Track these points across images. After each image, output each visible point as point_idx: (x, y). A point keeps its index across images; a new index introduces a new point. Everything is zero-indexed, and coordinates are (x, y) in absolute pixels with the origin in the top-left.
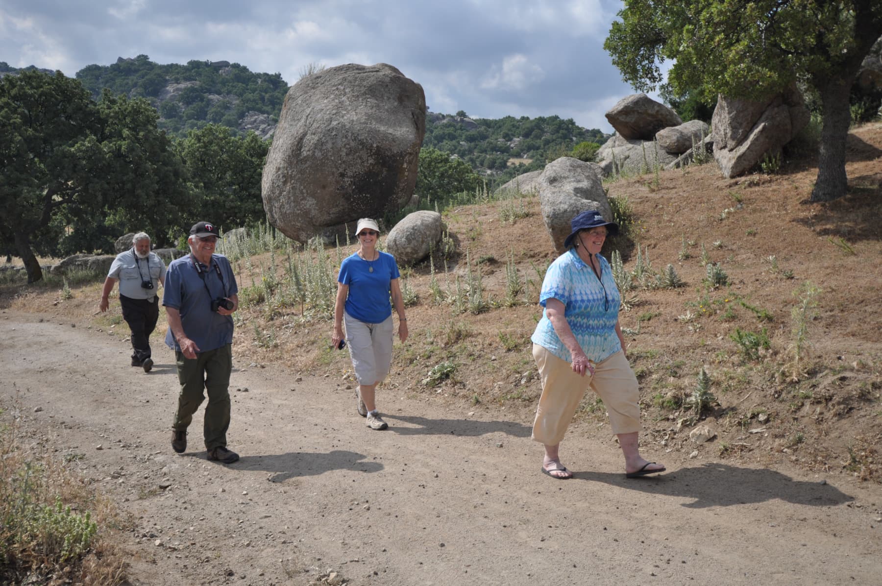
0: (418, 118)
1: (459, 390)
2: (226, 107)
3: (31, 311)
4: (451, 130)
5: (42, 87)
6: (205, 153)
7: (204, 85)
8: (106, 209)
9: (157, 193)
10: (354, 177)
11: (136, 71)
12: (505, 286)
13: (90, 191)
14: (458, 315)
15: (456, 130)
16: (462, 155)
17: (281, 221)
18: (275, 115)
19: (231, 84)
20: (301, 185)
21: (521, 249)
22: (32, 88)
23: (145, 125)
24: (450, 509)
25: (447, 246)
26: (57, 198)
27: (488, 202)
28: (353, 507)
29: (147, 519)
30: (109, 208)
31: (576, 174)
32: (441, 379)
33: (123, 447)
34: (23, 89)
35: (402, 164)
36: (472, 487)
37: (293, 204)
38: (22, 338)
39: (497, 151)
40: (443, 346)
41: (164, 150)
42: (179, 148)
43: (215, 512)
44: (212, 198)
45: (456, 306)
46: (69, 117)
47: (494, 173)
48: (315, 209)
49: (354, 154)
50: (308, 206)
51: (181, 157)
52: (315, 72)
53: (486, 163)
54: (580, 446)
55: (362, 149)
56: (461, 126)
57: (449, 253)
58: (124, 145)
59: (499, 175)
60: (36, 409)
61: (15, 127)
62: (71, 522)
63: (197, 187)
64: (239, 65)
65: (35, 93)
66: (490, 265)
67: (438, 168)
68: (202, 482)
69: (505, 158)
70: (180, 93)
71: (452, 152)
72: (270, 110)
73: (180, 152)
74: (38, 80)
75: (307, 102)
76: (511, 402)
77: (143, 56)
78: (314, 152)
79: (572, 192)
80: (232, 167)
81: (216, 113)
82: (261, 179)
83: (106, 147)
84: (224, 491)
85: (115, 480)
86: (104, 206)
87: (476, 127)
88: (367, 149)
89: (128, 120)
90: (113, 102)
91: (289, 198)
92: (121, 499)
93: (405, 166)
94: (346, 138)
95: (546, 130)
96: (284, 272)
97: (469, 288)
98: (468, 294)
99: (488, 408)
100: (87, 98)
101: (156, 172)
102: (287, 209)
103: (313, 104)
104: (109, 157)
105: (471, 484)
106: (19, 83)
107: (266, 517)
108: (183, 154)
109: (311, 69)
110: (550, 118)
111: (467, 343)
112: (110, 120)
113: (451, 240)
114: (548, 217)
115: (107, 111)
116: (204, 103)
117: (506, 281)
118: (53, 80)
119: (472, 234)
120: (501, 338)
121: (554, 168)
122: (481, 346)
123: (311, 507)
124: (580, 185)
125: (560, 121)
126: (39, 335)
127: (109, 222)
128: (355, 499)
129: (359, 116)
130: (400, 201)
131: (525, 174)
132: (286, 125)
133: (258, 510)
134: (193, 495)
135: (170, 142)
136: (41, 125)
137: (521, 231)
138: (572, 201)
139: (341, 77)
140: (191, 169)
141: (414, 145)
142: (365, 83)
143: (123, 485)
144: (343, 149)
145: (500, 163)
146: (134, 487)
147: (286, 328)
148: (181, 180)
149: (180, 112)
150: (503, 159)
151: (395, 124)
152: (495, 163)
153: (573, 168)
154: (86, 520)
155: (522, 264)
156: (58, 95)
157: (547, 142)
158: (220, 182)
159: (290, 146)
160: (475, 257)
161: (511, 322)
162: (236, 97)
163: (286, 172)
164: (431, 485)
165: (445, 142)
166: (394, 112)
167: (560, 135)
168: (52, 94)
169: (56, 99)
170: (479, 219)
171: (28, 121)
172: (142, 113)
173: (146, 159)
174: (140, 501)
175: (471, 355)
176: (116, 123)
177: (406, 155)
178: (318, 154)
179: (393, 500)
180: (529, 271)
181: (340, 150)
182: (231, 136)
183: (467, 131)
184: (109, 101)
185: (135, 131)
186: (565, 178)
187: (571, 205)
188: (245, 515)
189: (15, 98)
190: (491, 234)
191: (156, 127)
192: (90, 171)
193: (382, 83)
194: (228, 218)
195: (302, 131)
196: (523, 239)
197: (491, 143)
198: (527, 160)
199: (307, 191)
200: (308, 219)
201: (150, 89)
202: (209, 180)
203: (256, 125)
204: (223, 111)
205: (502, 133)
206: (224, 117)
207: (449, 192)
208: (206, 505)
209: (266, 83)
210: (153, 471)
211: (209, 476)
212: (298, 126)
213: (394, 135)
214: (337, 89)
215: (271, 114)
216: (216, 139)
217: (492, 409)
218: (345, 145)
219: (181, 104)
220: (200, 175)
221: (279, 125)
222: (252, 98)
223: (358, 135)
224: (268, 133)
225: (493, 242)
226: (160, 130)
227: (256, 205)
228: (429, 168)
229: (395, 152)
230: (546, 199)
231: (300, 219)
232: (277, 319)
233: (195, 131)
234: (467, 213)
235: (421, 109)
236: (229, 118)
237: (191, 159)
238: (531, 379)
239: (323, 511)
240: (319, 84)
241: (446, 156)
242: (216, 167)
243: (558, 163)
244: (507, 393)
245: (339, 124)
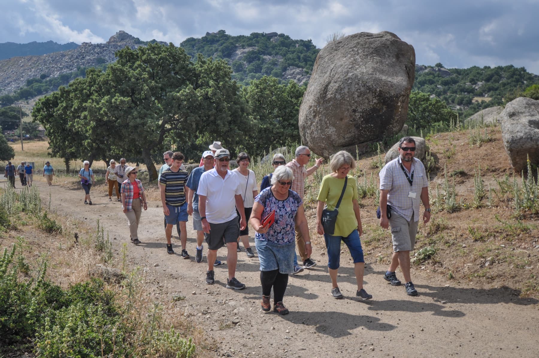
0: (409, 70)
1: (438, 268)
2: (275, 64)
3: (151, 200)
4: (431, 77)
5: (161, 54)
6: (261, 96)
7: (260, 49)
8: (197, 134)
9: (230, 123)
10: (363, 112)
11: (218, 41)
12: (472, 193)
13: (188, 122)
14: (437, 213)
15: (435, 77)
16: (439, 95)
17: (311, 142)
18: (307, 69)
19: (278, 48)
20: (325, 118)
21: (485, 165)
22: (155, 54)
23: (223, 78)
24: (433, 355)
25: (429, 163)
26: (168, 126)
27: (460, 130)
28: (362, 347)
29: (225, 344)
30: (200, 133)
31: (531, 110)
32: (424, 259)
33: (209, 293)
34: (150, 55)
35: (398, 103)
36: (449, 340)
37: (319, 131)
38: (146, 218)
39: (465, 92)
40: (426, 235)
41: (235, 94)
42: (244, 93)
43: (269, 343)
44: (265, 126)
45: (436, 206)
46: (176, 73)
47: (462, 108)
48: (334, 135)
49: (363, 96)
50: (330, 133)
51: (246, 98)
52: (338, 39)
53: (456, 101)
54: (533, 316)
55: (369, 92)
56: (439, 74)
57: (430, 168)
58: (210, 91)
59: (466, 110)
60: (155, 264)
61: (145, 81)
62: (180, 343)
63: (255, 119)
64: (284, 35)
65: (157, 58)
66: (461, 176)
67: (421, 105)
68: (259, 321)
69: (471, 97)
70: (245, 55)
71: (432, 92)
72: (303, 65)
73: (245, 95)
74: (159, 49)
75: (331, 60)
76: (478, 279)
77: (222, 30)
78: (336, 95)
79: (527, 123)
80: (278, 105)
81: (268, 68)
82: (298, 114)
83: (199, 93)
84: (274, 329)
85: (204, 316)
86: (196, 131)
87: (450, 75)
88: (373, 92)
89: (213, 74)
90: (204, 63)
91: (317, 127)
92: (208, 329)
93: (399, 104)
94: (358, 84)
95: (503, 76)
96: (313, 178)
97: (445, 194)
98: (444, 198)
99: (459, 282)
100: (188, 61)
101: (230, 109)
102: (315, 134)
103: (336, 61)
104: (200, 99)
105: (448, 338)
106: (147, 52)
107: (303, 349)
108: (247, 96)
109: (335, 37)
110: (507, 67)
111: (444, 234)
112: (202, 75)
113: (432, 158)
114: (507, 142)
115: (200, 69)
116: (260, 61)
117: (473, 189)
118: (168, 49)
119: (448, 154)
120: (471, 231)
121: (513, 105)
122: (455, 236)
123: (333, 345)
124: (534, 118)
125: (514, 69)
126: (156, 216)
127: (199, 142)
128: (364, 342)
129: (368, 69)
130: (394, 129)
131: (487, 109)
132: (317, 76)
133: (297, 344)
134: (254, 330)
135: (239, 88)
136: (159, 79)
137: (485, 152)
138: (527, 131)
139: (355, 42)
140: (252, 107)
141: (406, 89)
142: (372, 46)
143: (209, 319)
144: (355, 93)
145: (467, 101)
146: (216, 321)
147: (314, 217)
148: (245, 114)
149: (245, 68)
150: (469, 98)
151: (393, 74)
152: (463, 100)
153: (529, 105)
154: (189, 343)
155: (485, 177)
156: (170, 59)
157: (504, 85)
158: (270, 116)
159: (319, 91)
160: (450, 170)
161: (478, 219)
162: (281, 57)
163: (315, 109)
164: (419, 336)
165: (426, 86)
166: (392, 65)
167: (514, 79)
168: (167, 58)
169: (169, 61)
170: (453, 142)
171: (152, 76)
172: (222, 69)
173: (224, 101)
174: (220, 331)
175: (447, 243)
176: (205, 77)
177: (400, 97)
178: (338, 96)
179: (390, 345)
180: (491, 182)
181: (353, 93)
182: (278, 84)
183: (443, 77)
184: (202, 62)
185: (217, 82)
186: (522, 113)
187: (526, 133)
188: (288, 347)
189: (145, 62)
190: (462, 154)
191: (230, 79)
192: (189, 108)
193: (384, 46)
194: (274, 140)
195: (327, 80)
196: (486, 158)
197: (461, 86)
198: (487, 98)
199: (330, 122)
200: (330, 142)
201: (226, 53)
202: (263, 114)
203: (293, 76)
204: (272, 67)
205: (469, 79)
206: (273, 71)
207: (429, 122)
208: (263, 337)
209: (302, 47)
210: (228, 311)
211: (264, 318)
212: (325, 77)
213: (392, 82)
214: (353, 50)
215: (304, 68)
216: (268, 86)
217: (462, 283)
218: (357, 90)
219: (245, 62)
220: (257, 111)
221: (312, 77)
222: (292, 57)
223: (366, 82)
224: (301, 81)
225: (463, 160)
226: (233, 81)
227: (293, 132)
228: (415, 105)
229: (393, 94)
230: (507, 129)
231: (324, 141)
232: (308, 211)
233: (255, 81)
234: (444, 138)
235: (412, 63)
236: (276, 71)
237: (252, 100)
238: (493, 263)
239: (341, 349)
240: (340, 48)
241: (428, 96)
242: (267, 105)
243: (516, 102)
244: (474, 272)
245: (353, 75)
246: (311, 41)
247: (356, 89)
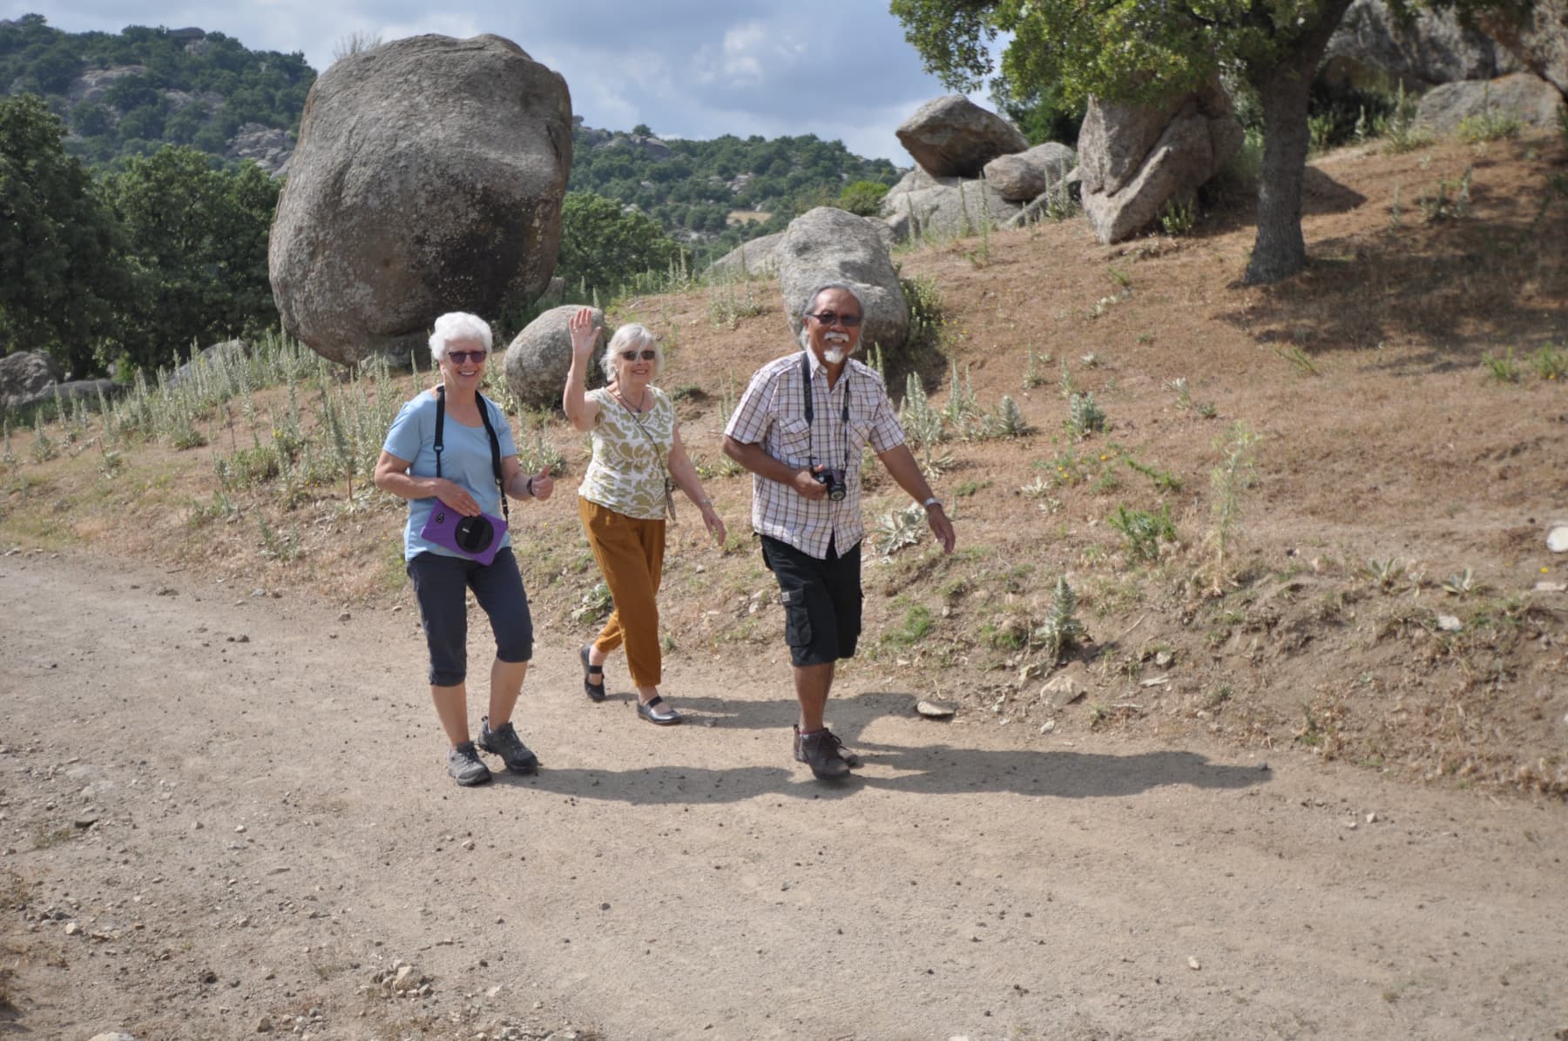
0: (559, 136)
2: (201, 115)
4: (624, 160)
6: (160, 202)
7: (155, 73)
9: (68, 275)
10: (443, 245)
11: (22, 44)
15: (633, 161)
16: (646, 206)
17: (307, 326)
18: (293, 130)
19: (208, 71)
20: (343, 259)
23: (38, 146)
24: (620, 841)
27: (690, 288)
28: (443, 845)
29: (51, 886)
31: (844, 238)
33: (6, 752)
35: (532, 222)
37: (329, 295)
39: (708, 198)
41: (79, 195)
42: (108, 191)
43: (183, 867)
44: (178, 285)
47: (704, 237)
48: (371, 304)
49: (441, 202)
50: (357, 299)
51: (114, 207)
52: (363, 49)
53: (689, 220)
54: (853, 719)
55: (456, 193)
56: (643, 153)
59: (712, 241)
63: (145, 263)
64: (223, 36)
66: (694, 401)
67: (601, 228)
68: (158, 811)
69: (723, 211)
70: (110, 87)
71: (627, 200)
72: (285, 122)
73: (112, 199)
75: (349, 105)
76: (731, 646)
77: (33, 15)
78: (366, 198)
79: (837, 269)
80: (213, 227)
81: (182, 126)
82: (268, 250)
84: (200, 826)
87: (669, 154)
88: (465, 193)
91: (322, 283)
93: (537, 223)
94: (426, 171)
95: (794, 160)
96: (316, 421)
99: (690, 658)
101: (65, 236)
102: (318, 304)
103: (361, 109)
105: (658, 795)
107: (280, 871)
108: (117, 202)
109: (355, 42)
110: (801, 139)
116: (158, 106)
121: (804, 226)
122: (678, 547)
123: (364, 849)
124: (851, 257)
125: (819, 144)
128: (447, 832)
129: (449, 132)
130: (528, 288)
131: (758, 240)
132: (311, 147)
133: (265, 859)
134: (141, 837)
135: (89, 178)
137: (747, 341)
139: (412, 59)
140: (134, 230)
141: (553, 185)
142: (458, 71)
143: (4, 823)
144: (419, 193)
145: (715, 220)
146: (26, 826)
147: (321, 523)
148: (113, 251)
149: (112, 123)
150: (719, 212)
151: (516, 146)
152: (706, 219)
153: (839, 226)
157: (797, 182)
158: (192, 256)
159: (319, 187)
161: (732, 503)
162: (220, 97)
163: (313, 235)
164: (587, 799)
165: (614, 181)
166: (513, 124)
167: (819, 169)
170: (672, 319)
172: (31, 123)
173: (43, 212)
174: (37, 853)
177: (537, 204)
178: (374, 202)
179: (516, 830)
181: (415, 195)
182: (209, 169)
183: (654, 162)
185: (20, 158)
186: (824, 244)
188: (239, 870)
190: (695, 346)
191: (59, 151)
193: (490, 72)
194: (209, 322)
195: (341, 159)
196: (752, 355)
197: (698, 184)
198: (761, 215)
199: (355, 271)
200: (358, 323)
201: (51, 79)
202: (170, 250)
203: (259, 149)
204: (195, 122)
205: (716, 166)
206: (198, 134)
207: (622, 272)
208: (166, 854)
209: (276, 71)
210: (63, 795)
211: (172, 801)
212: (334, 149)
213: (515, 167)
214: (406, 81)
215: (287, 129)
216: (180, 174)
217: (696, 660)
218: (424, 185)
219: (112, 108)
220: (152, 243)
221: (300, 148)
222: (250, 99)
223: (448, 166)
224: (282, 164)
225: (698, 361)
226: (68, 157)
227: (261, 298)
228: (585, 228)
229: (518, 198)
230: (791, 283)
231: (343, 323)
232: (302, 507)
233: (139, 159)
234: (652, 309)
235: (563, 120)
236: (208, 135)
237: (133, 212)
238: (766, 604)
239: (388, 856)
240: (372, 72)
241: (615, 208)
242: (182, 227)
243: (811, 217)
244: (724, 630)
245: (410, 145)
246: (302, 55)
247: (421, 183)
